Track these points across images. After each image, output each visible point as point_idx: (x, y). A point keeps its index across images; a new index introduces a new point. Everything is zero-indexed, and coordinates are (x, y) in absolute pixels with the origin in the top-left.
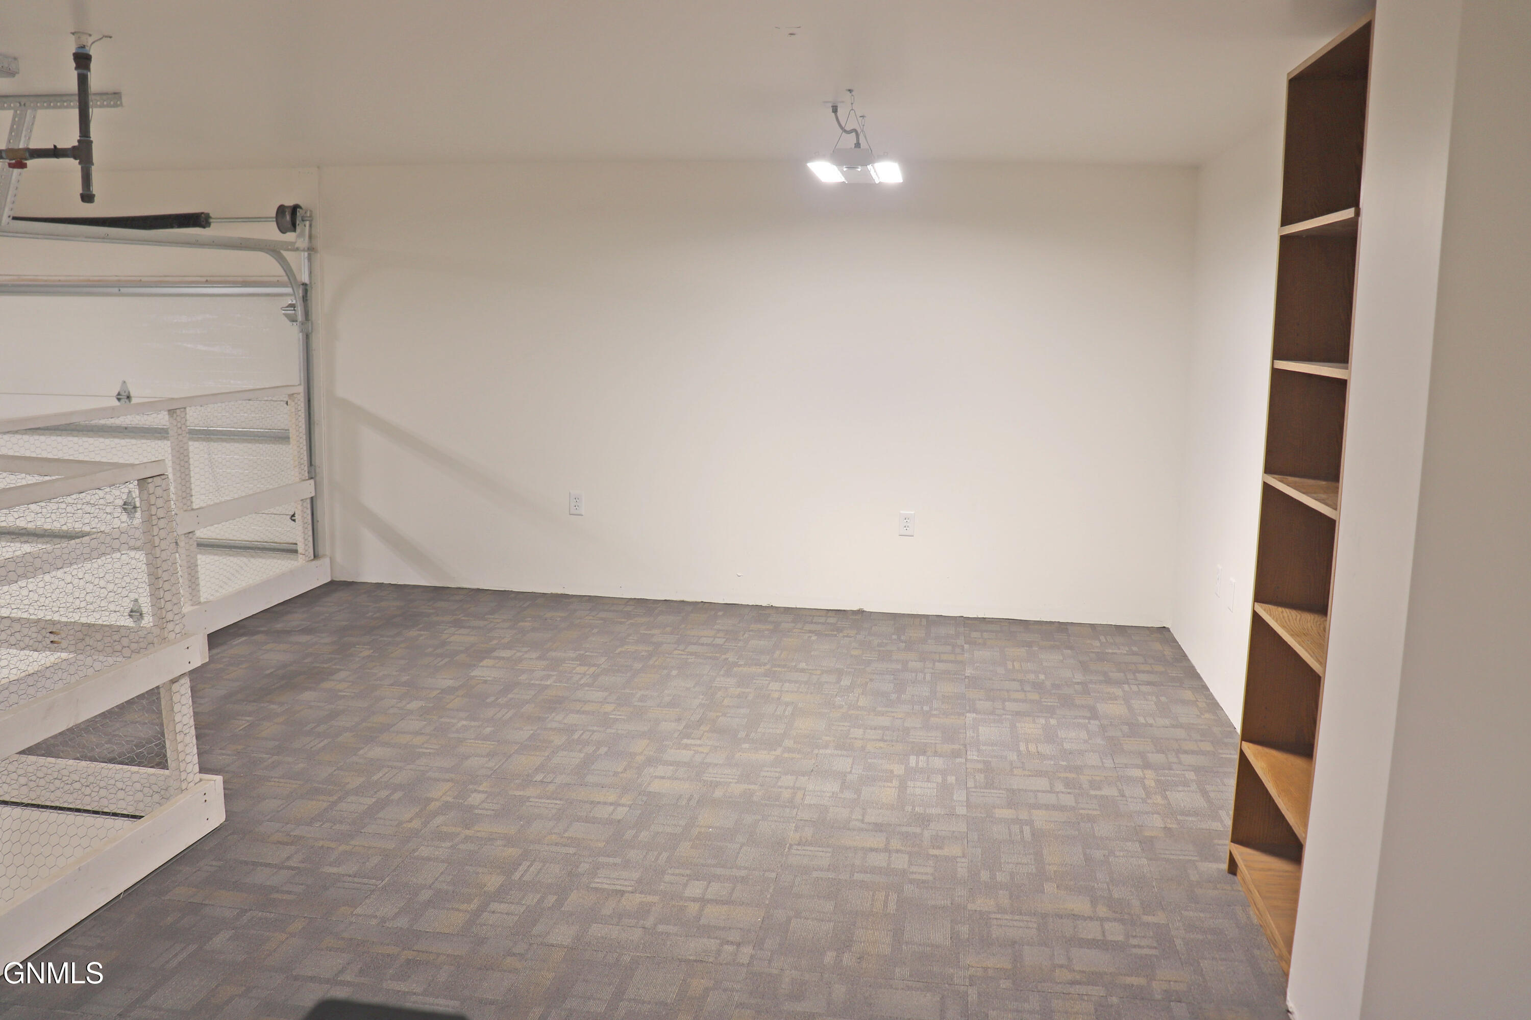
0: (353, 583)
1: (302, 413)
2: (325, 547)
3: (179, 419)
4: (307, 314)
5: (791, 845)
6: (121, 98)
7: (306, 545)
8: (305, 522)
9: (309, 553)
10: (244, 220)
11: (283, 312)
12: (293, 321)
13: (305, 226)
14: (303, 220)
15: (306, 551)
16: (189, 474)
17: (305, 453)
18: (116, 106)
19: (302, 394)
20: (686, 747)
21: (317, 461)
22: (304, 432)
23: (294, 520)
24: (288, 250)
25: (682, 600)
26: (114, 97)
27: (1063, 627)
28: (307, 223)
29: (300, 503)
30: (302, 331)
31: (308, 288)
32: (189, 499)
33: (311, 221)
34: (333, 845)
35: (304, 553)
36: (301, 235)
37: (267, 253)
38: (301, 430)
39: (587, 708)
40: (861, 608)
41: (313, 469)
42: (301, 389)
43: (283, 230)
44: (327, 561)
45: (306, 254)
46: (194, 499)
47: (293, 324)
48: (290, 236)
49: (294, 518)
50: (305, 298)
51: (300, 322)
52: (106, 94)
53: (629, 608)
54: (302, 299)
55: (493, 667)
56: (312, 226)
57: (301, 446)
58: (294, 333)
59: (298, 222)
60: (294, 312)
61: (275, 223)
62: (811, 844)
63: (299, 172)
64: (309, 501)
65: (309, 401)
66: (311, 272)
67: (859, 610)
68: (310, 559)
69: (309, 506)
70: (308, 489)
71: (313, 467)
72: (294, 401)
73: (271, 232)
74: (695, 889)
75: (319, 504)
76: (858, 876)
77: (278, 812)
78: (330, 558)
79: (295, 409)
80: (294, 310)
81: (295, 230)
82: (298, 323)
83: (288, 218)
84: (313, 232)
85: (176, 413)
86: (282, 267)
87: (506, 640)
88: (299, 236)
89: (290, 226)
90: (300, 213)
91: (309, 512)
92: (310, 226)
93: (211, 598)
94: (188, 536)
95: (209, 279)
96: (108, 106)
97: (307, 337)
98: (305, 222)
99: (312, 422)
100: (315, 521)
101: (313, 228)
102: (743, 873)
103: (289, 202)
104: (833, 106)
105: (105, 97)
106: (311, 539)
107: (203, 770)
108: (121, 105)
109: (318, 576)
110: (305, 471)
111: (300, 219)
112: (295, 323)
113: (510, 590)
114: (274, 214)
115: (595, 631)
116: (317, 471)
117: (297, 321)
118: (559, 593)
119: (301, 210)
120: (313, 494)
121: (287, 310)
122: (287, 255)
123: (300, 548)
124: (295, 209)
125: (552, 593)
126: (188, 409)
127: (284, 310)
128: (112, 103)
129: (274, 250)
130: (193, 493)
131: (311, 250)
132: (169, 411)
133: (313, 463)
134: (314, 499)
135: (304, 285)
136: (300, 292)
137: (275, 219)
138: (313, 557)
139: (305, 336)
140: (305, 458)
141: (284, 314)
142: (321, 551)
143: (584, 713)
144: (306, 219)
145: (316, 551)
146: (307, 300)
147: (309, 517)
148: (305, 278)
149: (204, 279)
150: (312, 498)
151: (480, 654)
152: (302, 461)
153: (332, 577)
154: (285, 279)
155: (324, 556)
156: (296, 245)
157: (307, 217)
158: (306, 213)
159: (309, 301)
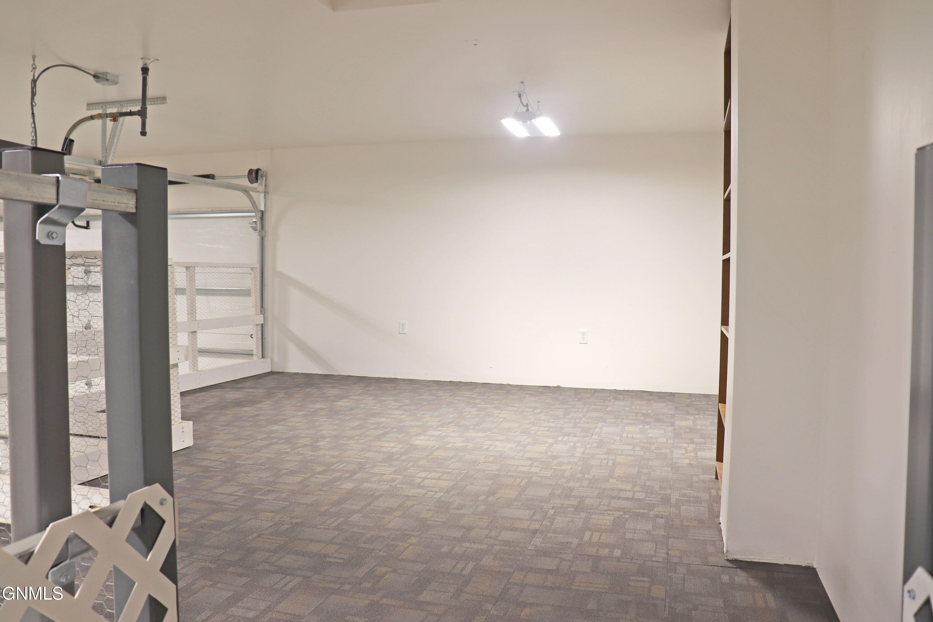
0: (283, 372)
1: (258, 278)
2: (268, 353)
3: (191, 272)
4: (262, 227)
5: (479, 463)
6: (166, 99)
7: (258, 350)
8: (258, 337)
9: (259, 354)
10: (232, 177)
11: (250, 225)
12: (255, 230)
13: (263, 180)
14: (262, 177)
15: (258, 353)
16: (195, 302)
17: (259, 300)
18: (164, 103)
19: (259, 269)
20: (439, 431)
21: (265, 306)
22: (259, 288)
23: (252, 337)
24: (253, 191)
25: (460, 381)
26: (162, 100)
27: (672, 395)
28: (264, 178)
29: (255, 327)
30: (259, 235)
31: (264, 213)
32: (195, 315)
33: (266, 177)
34: (244, 455)
35: (256, 354)
36: (261, 184)
37: (242, 192)
38: (257, 287)
39: (392, 416)
40: (559, 385)
41: (263, 310)
42: (258, 266)
43: (251, 182)
44: (269, 360)
45: (263, 195)
46: (197, 315)
47: (255, 232)
48: (255, 185)
49: (252, 336)
50: (262, 218)
51: (259, 230)
52: (160, 98)
53: (429, 384)
54: (260, 219)
55: (347, 402)
56: (267, 180)
57: (257, 296)
58: (255, 237)
59: (259, 178)
60: (255, 225)
61: (247, 179)
62: (491, 463)
63: (261, 152)
64: (260, 326)
65: (262, 273)
66: (265, 205)
67: (558, 386)
68: (260, 358)
69: (260, 329)
70: (260, 320)
71: (263, 309)
72: (254, 271)
73: (245, 182)
74: (423, 475)
75: (266, 329)
76: (509, 474)
77: (220, 444)
78: (271, 359)
79: (255, 276)
80: (256, 224)
81: (257, 182)
82: (258, 231)
83: (254, 175)
84: (267, 184)
85: (189, 268)
86: (250, 201)
87: (357, 393)
88: (259, 185)
89: (255, 179)
90: (260, 173)
91: (260, 332)
92: (266, 180)
93: (204, 369)
94: (193, 334)
95: (213, 209)
96: (160, 103)
97: (262, 239)
98: (263, 178)
99: (264, 285)
100: (263, 338)
101: (267, 181)
102: (450, 471)
103: (255, 168)
104: (518, 94)
105: (159, 99)
106: (260, 347)
107: (183, 418)
108: (166, 103)
109: (263, 367)
110: (259, 310)
111: (260, 176)
112: (256, 232)
113: (366, 376)
114: (247, 174)
115: (407, 391)
116: (266, 311)
117: (257, 230)
118: (393, 377)
119: (261, 171)
120: (262, 322)
121: (252, 224)
122: (252, 194)
123: (255, 352)
124: (257, 171)
125: (389, 378)
126: (196, 268)
127: (251, 224)
128: (162, 102)
129: (245, 191)
130: (197, 312)
131: (266, 193)
132: (186, 267)
133: (263, 306)
134: (263, 325)
135: (262, 211)
136: (260, 214)
137: (247, 177)
138: (261, 357)
139: (261, 238)
140: (259, 303)
141: (251, 226)
142: (266, 355)
143: (389, 418)
144: (264, 176)
145: (263, 355)
146: (263, 219)
147: (260, 335)
148: (262, 208)
149: (211, 210)
150: (262, 324)
151: (340, 398)
152: (257, 304)
153: (271, 369)
154: (252, 208)
155: (268, 357)
156: (258, 189)
157: (264, 175)
158: (263, 173)
159: (264, 220)
